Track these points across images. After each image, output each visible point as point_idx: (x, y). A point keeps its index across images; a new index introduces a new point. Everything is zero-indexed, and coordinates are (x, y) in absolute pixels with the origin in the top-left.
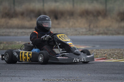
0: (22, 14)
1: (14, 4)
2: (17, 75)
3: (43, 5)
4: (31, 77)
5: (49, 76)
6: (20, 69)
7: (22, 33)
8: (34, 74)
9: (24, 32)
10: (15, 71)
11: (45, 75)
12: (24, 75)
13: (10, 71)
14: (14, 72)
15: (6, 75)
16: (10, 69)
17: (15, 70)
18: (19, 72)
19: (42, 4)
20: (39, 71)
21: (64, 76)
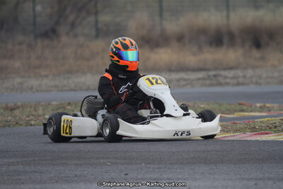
0: (180, 38)
1: (161, 15)
2: (164, 176)
3: (228, 17)
4: (195, 179)
5: (238, 176)
6: (171, 164)
7: (178, 80)
8: (203, 173)
9: (185, 80)
10: (160, 168)
11: (228, 174)
12: (180, 177)
13: (150, 168)
14: (157, 171)
15: (139, 177)
16: (149, 163)
17: (161, 166)
18: (169, 168)
19: (225, 13)
20: (215, 167)
21: (272, 176)
